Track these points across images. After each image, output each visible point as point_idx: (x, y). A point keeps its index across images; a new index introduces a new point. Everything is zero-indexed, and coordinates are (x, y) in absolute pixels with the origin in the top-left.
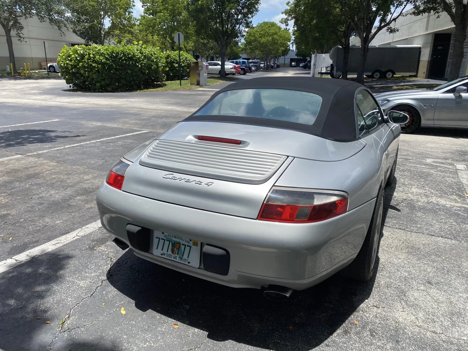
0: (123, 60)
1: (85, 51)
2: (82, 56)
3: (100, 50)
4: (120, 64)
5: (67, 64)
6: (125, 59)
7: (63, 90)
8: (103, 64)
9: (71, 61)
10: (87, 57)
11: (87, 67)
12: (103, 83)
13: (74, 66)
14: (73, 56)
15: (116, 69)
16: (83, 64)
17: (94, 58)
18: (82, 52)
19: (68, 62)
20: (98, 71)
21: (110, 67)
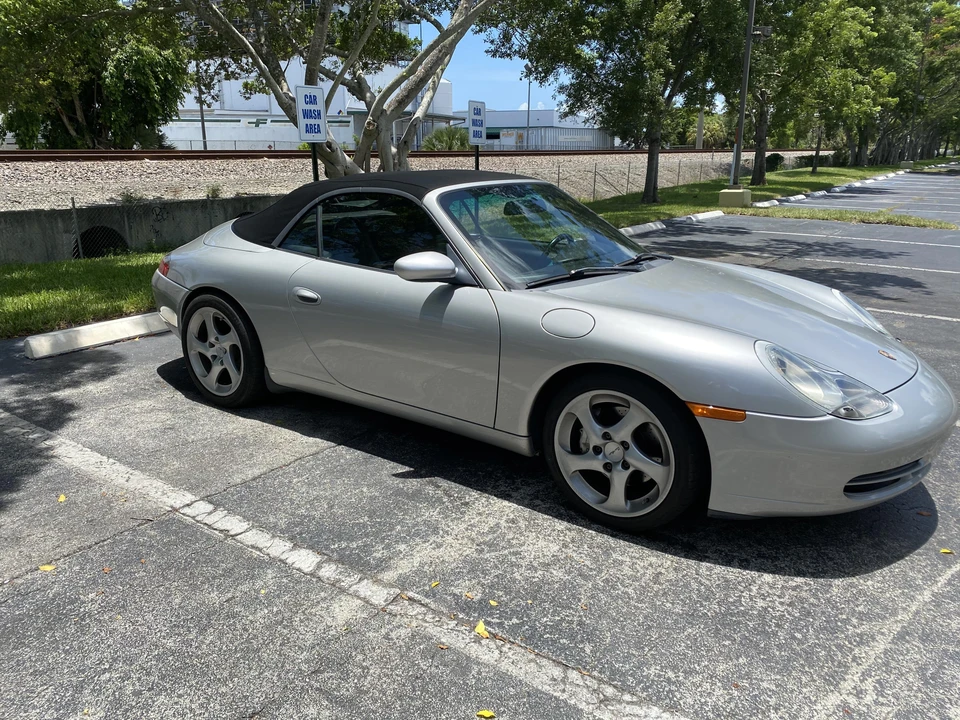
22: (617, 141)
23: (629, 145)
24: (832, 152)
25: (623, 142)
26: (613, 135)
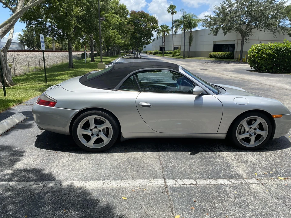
0: (284, 53)
1: (262, 47)
2: (259, 50)
3: (270, 46)
4: (281, 55)
5: (251, 55)
6: (285, 52)
7: (247, 71)
8: (270, 55)
9: (253, 53)
10: (262, 50)
11: (260, 57)
12: (268, 67)
13: (254, 56)
14: (254, 50)
15: (278, 58)
16: (258, 55)
17: (265, 51)
18: (260, 48)
19: (251, 54)
20: (266, 59)
21: (274, 57)
22: (26, 47)
23: (31, 49)
24: (97, 52)
25: (28, 48)
26: (24, 45)
